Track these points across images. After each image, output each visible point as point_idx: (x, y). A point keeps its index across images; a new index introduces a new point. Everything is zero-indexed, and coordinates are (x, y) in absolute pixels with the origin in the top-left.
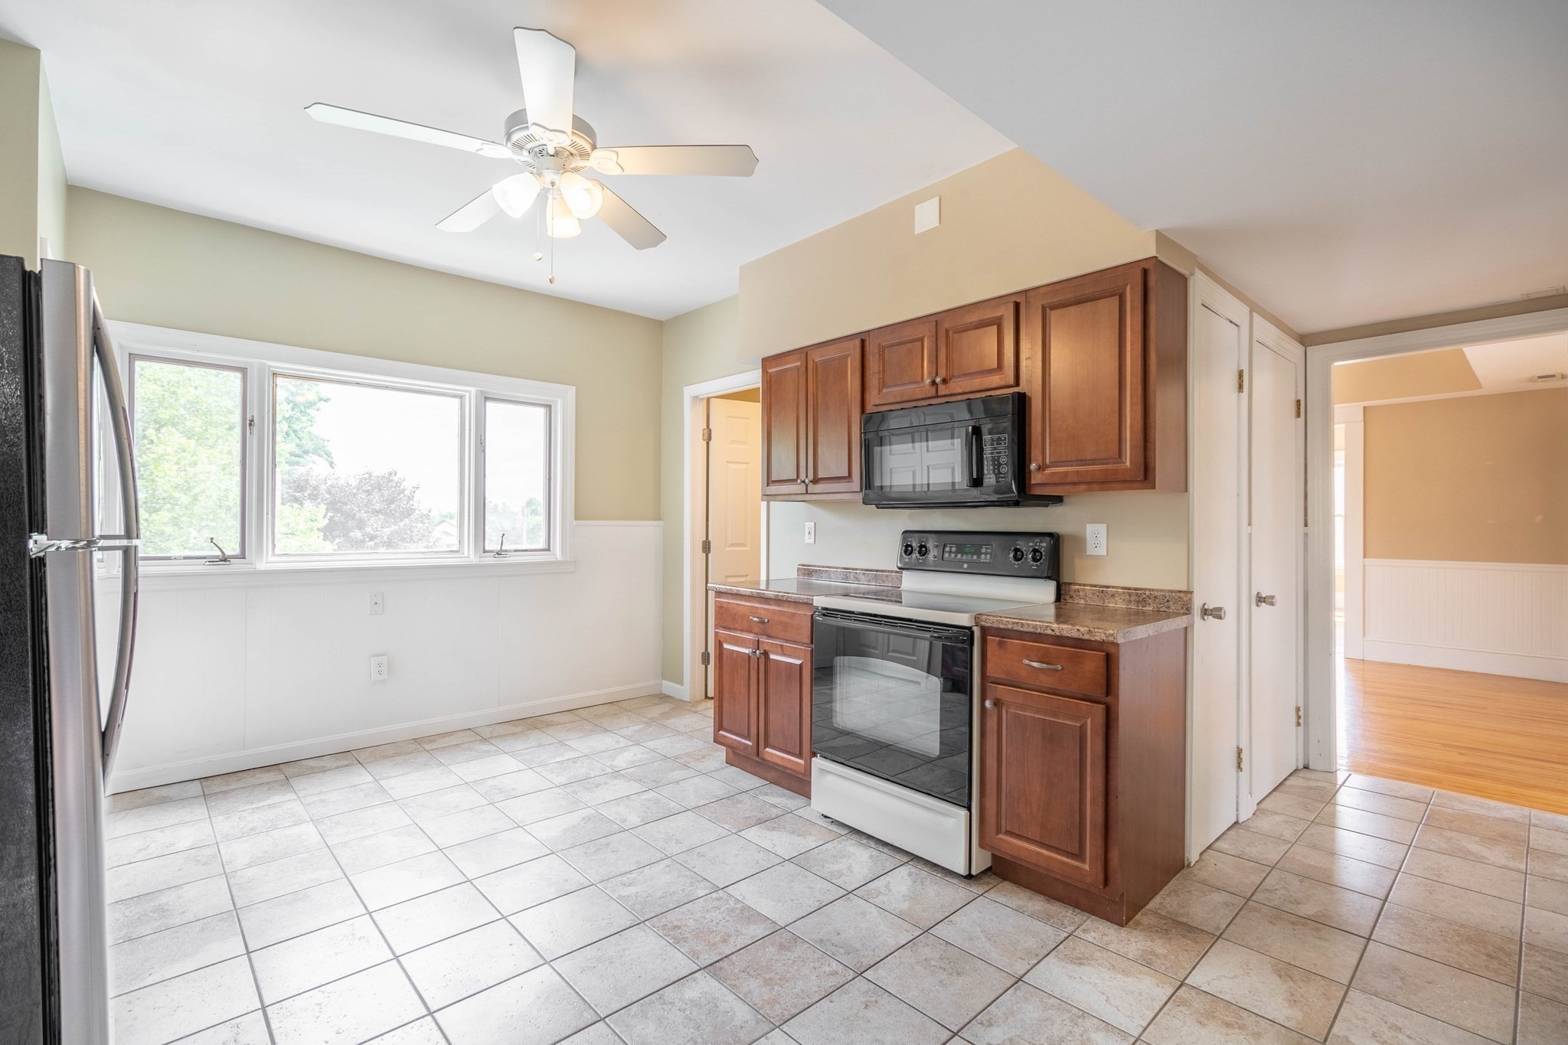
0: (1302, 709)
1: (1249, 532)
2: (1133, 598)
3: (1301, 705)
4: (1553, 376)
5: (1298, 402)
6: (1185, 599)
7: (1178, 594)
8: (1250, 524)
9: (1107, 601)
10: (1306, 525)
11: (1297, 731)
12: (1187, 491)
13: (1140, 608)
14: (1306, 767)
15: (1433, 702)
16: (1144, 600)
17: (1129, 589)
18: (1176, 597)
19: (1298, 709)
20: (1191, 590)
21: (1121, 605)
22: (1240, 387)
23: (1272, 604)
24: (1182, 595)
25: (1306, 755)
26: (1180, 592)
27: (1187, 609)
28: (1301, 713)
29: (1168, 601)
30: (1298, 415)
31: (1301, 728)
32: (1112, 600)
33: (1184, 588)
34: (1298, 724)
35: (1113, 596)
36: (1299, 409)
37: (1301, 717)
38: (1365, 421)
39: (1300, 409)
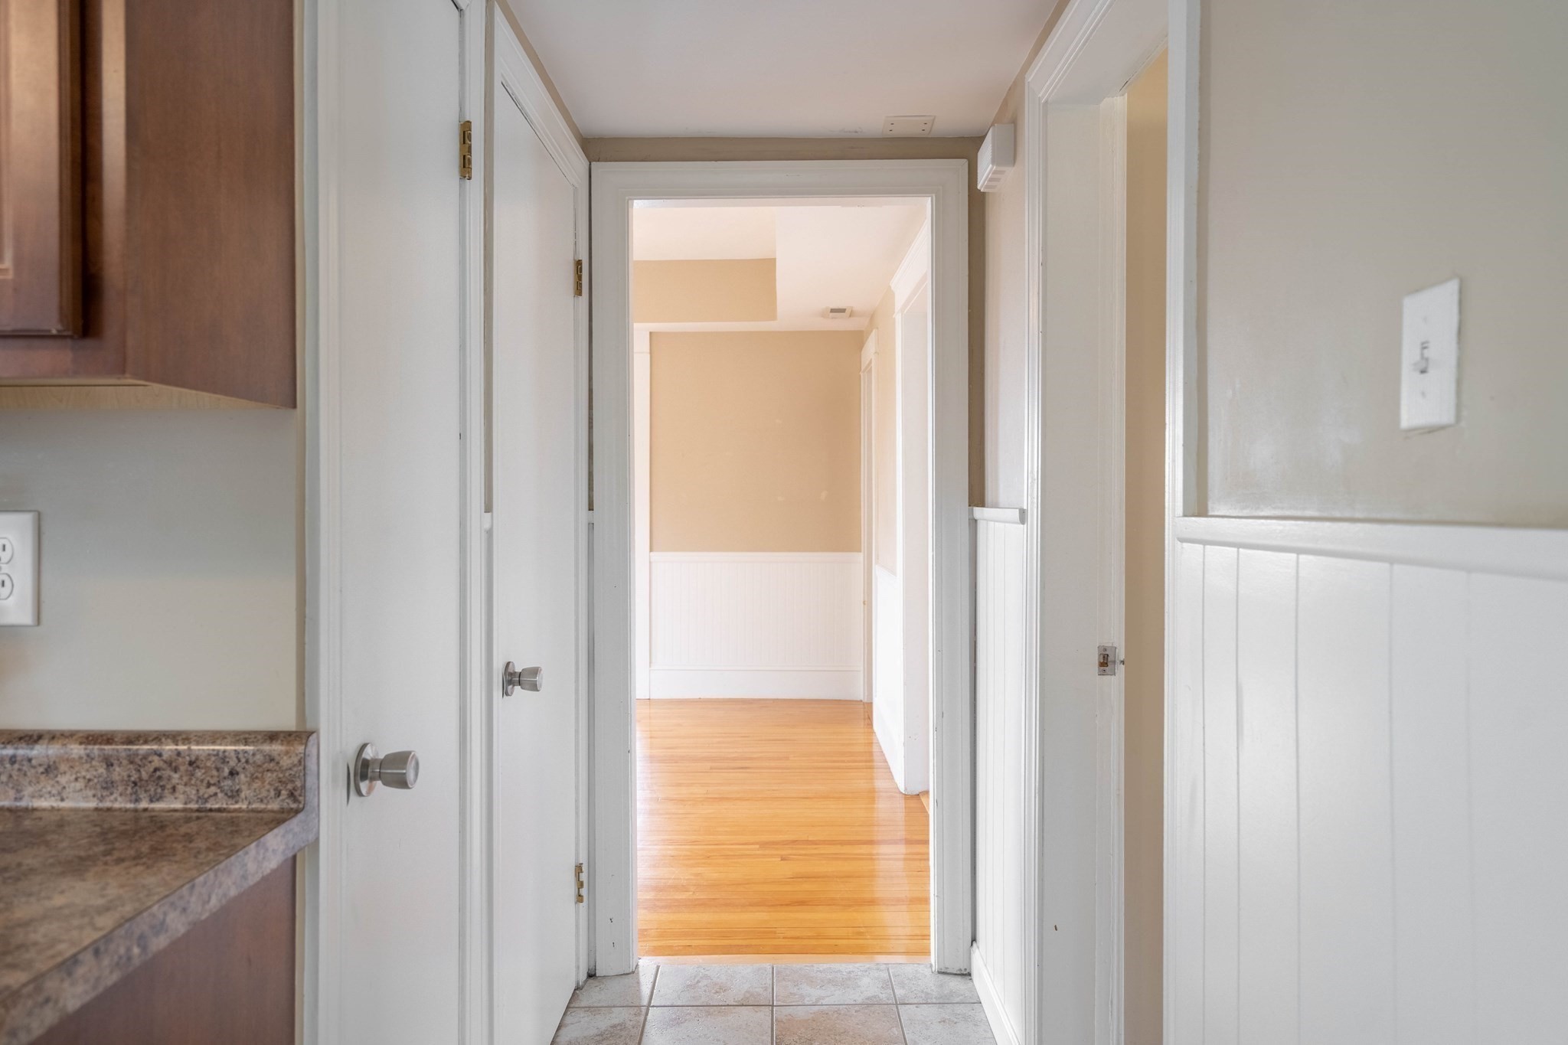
0: (585, 868)
1: (487, 526)
2: (118, 773)
3: (583, 859)
4: (843, 311)
5: (579, 263)
6: (286, 762)
7: (267, 748)
8: (489, 508)
9: (29, 790)
10: (591, 508)
11: (577, 913)
12: (294, 406)
13: (144, 805)
14: (591, 975)
15: (734, 759)
16: (156, 776)
17: (106, 738)
18: (259, 758)
19: (579, 869)
20: (309, 727)
21: (78, 800)
22: (465, 164)
23: (534, 687)
24: (276, 748)
25: (592, 951)
26: (272, 737)
27: (291, 795)
28: (584, 877)
29: (233, 773)
30: (578, 291)
31: (583, 906)
32: (47, 785)
33: (287, 722)
34: (579, 898)
35: (50, 769)
36: (580, 278)
37: (584, 883)
38: (651, 353)
39: (582, 277)
